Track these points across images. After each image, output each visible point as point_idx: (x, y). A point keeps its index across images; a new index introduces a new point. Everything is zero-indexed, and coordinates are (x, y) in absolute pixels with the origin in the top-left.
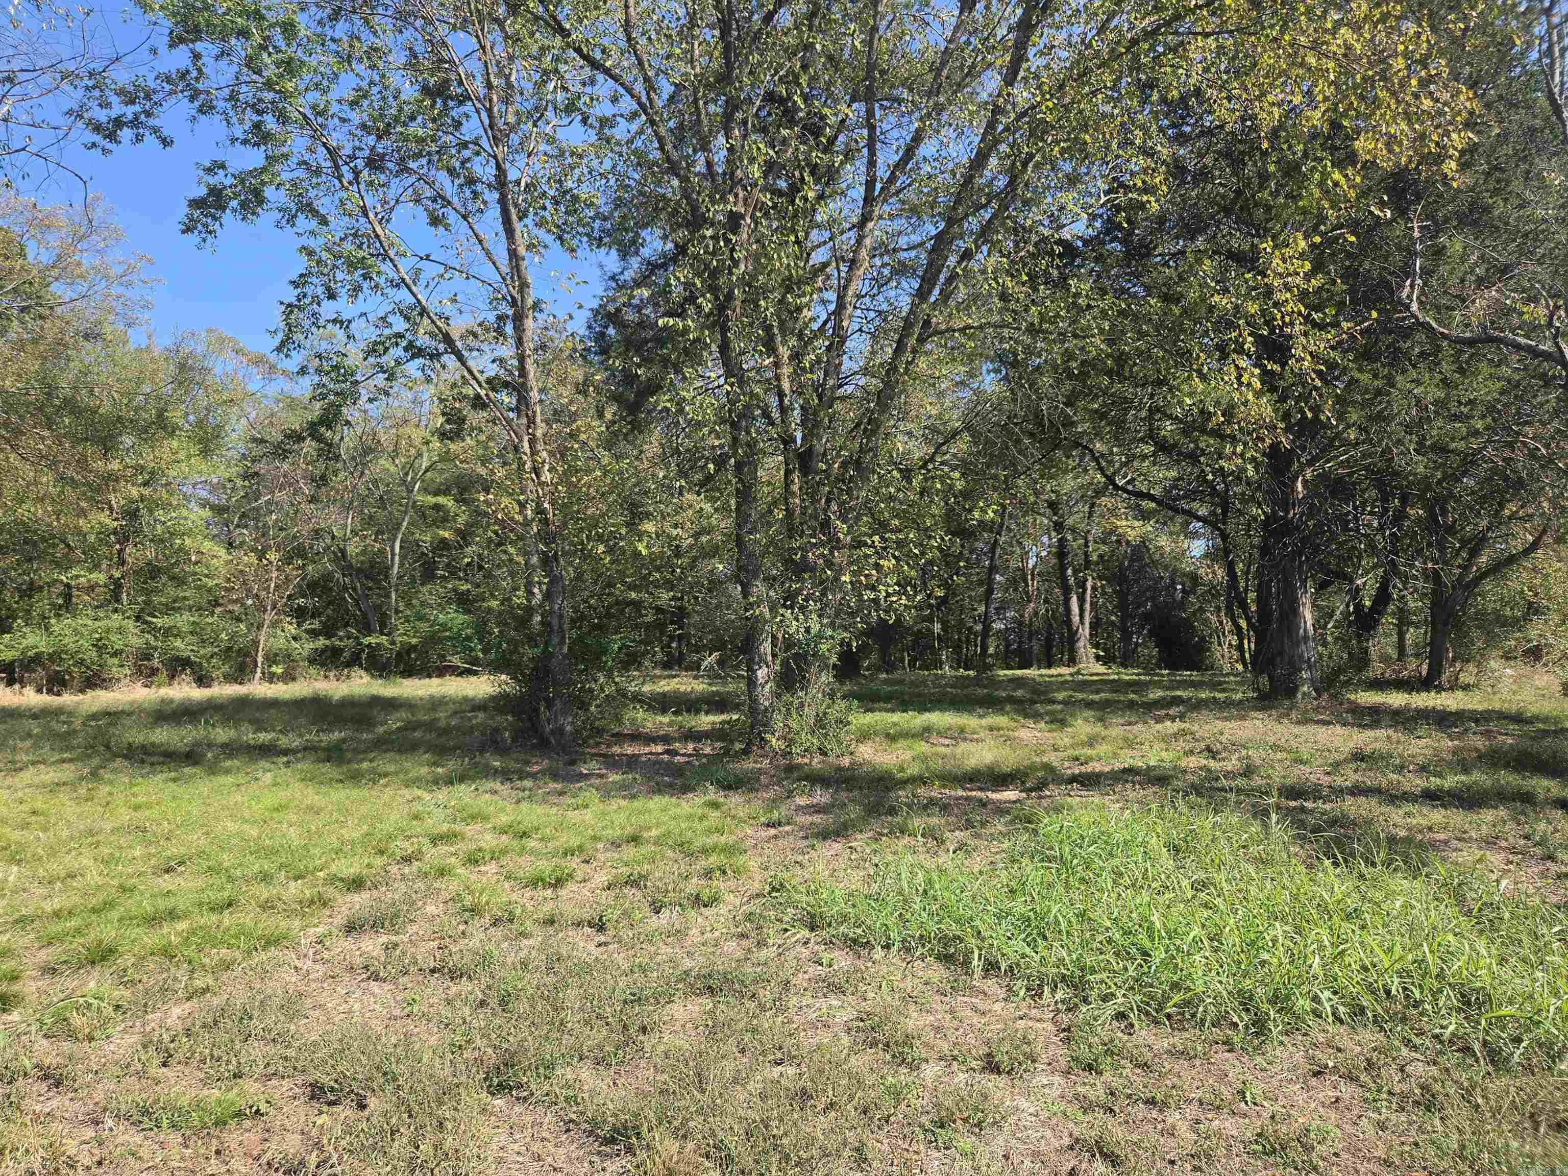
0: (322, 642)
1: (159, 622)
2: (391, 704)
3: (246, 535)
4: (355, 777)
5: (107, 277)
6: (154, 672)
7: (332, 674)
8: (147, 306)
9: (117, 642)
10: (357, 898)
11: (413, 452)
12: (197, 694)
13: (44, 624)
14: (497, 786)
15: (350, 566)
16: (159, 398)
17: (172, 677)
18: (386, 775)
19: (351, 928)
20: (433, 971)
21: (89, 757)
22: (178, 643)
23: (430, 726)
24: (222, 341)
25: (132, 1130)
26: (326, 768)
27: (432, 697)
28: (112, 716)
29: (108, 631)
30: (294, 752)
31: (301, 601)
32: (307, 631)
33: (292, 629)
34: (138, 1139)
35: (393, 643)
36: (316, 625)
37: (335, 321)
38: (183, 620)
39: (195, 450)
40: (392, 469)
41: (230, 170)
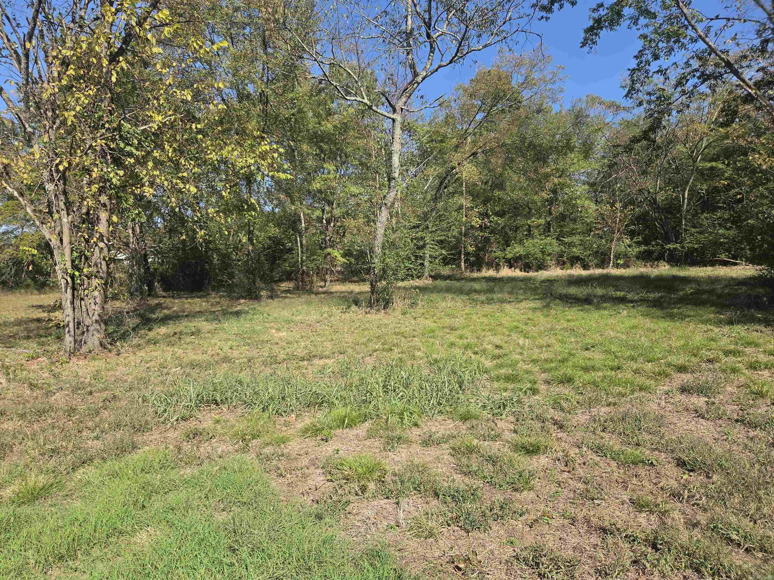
0: (643, 248)
1: (566, 240)
2: (686, 280)
3: (605, 196)
4: (672, 317)
5: (545, 81)
6: (564, 263)
7: (648, 264)
8: (562, 91)
9: (549, 249)
10: (683, 376)
11: (697, 138)
12: (584, 273)
13: (521, 242)
14: (762, 328)
15: (658, 207)
16: (566, 134)
17: (572, 265)
18: (689, 316)
19: (684, 390)
20: (737, 421)
21: (545, 298)
22: (574, 250)
23: (711, 292)
24: (593, 99)
25: (594, 455)
26: (654, 310)
27: (709, 277)
28: (550, 281)
29: (546, 244)
30: (636, 301)
31: (632, 227)
32: (635, 242)
33: (628, 242)
34: (598, 459)
35: (683, 247)
36: (640, 239)
37: (658, 72)
38: (576, 239)
39: (581, 157)
40: (684, 150)
41: (606, 6)
